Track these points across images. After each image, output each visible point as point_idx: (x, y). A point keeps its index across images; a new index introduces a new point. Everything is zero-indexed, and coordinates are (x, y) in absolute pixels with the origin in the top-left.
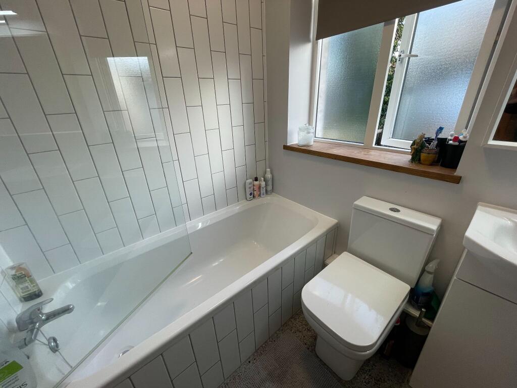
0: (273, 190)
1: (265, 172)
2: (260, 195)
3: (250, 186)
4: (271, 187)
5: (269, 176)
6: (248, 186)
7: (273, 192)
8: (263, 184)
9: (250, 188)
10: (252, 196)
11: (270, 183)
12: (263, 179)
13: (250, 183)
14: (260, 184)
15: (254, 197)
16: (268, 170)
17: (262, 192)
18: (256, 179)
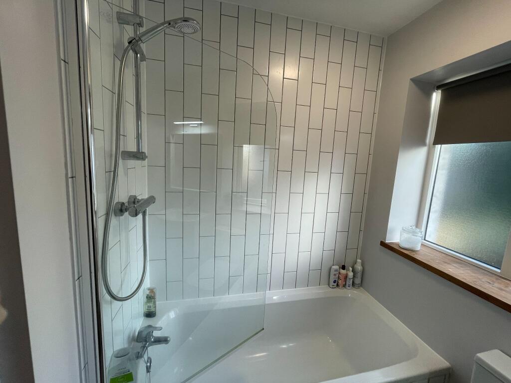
0: (361, 284)
1: (356, 263)
2: (344, 286)
3: (336, 273)
4: (359, 281)
5: (359, 267)
6: (332, 273)
7: (361, 286)
8: (351, 274)
9: (335, 275)
10: (335, 284)
11: (359, 275)
12: (351, 269)
13: (336, 270)
14: (347, 274)
15: (338, 285)
16: (359, 261)
17: (348, 283)
18: (343, 268)
